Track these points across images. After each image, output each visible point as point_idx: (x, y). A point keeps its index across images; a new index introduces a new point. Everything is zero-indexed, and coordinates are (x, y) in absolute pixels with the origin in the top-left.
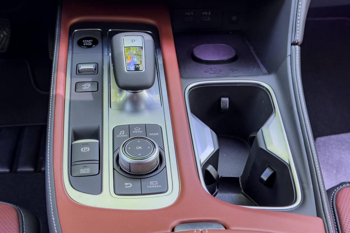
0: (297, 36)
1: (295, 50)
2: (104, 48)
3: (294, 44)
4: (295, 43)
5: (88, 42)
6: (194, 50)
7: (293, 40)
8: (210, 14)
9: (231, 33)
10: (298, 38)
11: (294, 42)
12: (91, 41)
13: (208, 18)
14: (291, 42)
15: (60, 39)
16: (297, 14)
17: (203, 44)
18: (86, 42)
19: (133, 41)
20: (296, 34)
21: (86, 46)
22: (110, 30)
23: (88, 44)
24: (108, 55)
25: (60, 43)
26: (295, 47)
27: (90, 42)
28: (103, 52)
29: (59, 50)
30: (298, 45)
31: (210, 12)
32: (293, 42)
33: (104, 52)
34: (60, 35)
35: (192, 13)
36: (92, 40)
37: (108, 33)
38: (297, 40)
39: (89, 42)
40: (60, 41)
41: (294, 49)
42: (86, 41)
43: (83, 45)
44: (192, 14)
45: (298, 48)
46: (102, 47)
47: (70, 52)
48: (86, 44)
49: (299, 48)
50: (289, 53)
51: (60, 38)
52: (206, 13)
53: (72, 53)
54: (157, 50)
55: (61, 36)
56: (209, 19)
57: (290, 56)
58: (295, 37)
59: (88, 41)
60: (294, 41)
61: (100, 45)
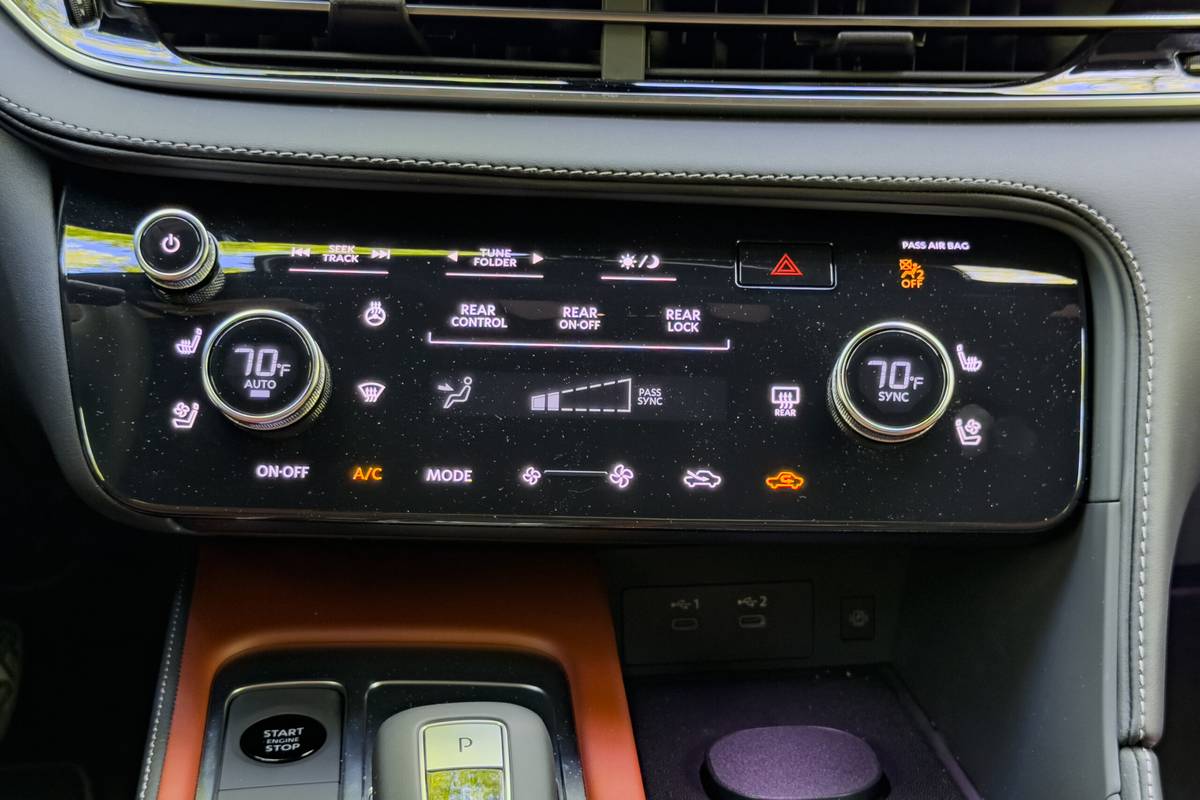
0: (1143, 709)
1: (1139, 770)
2: (348, 763)
3: (1130, 743)
4: (1137, 740)
5: (282, 737)
6: (711, 754)
7: (1125, 725)
8: (767, 602)
9: (848, 674)
10: (1146, 721)
11: (1129, 733)
12: (297, 732)
13: (759, 621)
14: (1119, 733)
15: (169, 728)
16: (1130, 619)
17: (744, 727)
18: (276, 738)
19: (465, 742)
20: (1135, 701)
21: (273, 754)
22: (375, 685)
23: (283, 748)
24: (363, 793)
25: (166, 749)
26: (1136, 755)
27: (292, 737)
28: (341, 782)
29: (160, 782)
30: (1147, 748)
31: (764, 598)
32: (1124, 732)
33: (347, 782)
34: (171, 710)
35: (697, 601)
36: (300, 729)
37: (366, 696)
38: (1144, 729)
39: (287, 739)
40: (168, 739)
41: (1136, 765)
42: (275, 732)
43: (264, 749)
44: (697, 606)
45: (1147, 757)
46: (341, 758)
47: (208, 784)
48: (277, 747)
49: (1153, 759)
50: (1113, 781)
51: (170, 724)
52: (749, 602)
53: (216, 790)
54: (565, 767)
55: (174, 717)
56: (763, 623)
57: (1120, 793)
58: (1131, 716)
59: (283, 732)
60: (1132, 732)
61: (331, 748)
